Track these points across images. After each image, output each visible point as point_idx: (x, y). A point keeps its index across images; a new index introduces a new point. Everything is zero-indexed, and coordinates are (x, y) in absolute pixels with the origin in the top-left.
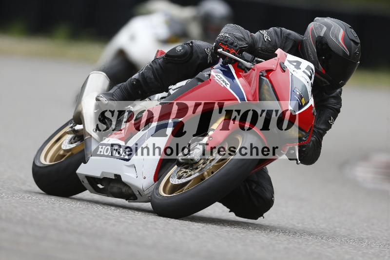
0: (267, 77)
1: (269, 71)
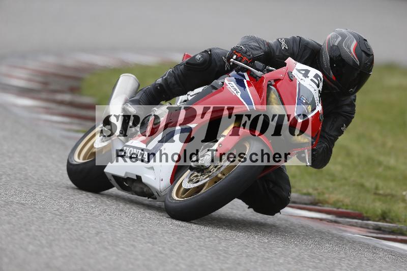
0: (275, 86)
1: (277, 81)
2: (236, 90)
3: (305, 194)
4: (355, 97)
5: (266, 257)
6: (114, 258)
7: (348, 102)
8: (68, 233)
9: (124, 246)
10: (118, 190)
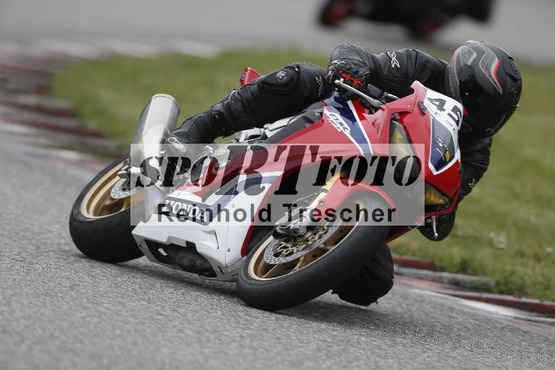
0: (401, 121)
1: (403, 114)
2: (342, 124)
4: (491, 140)
6: (96, 320)
7: (479, 147)
8: (32, 286)
9: (108, 304)
10: (151, 261)
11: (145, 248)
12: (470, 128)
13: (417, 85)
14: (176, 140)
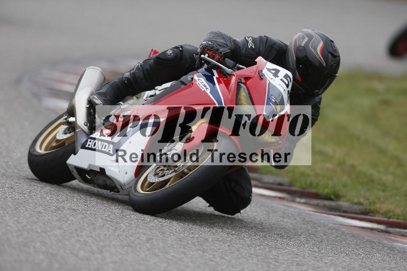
0: (245, 84)
1: (247, 78)
3: (356, 204)
4: (321, 99)
5: (316, 266)
9: (174, 253)
10: (80, 182)
11: (75, 173)
12: (303, 90)
13: (260, 59)
14: (96, 98)
